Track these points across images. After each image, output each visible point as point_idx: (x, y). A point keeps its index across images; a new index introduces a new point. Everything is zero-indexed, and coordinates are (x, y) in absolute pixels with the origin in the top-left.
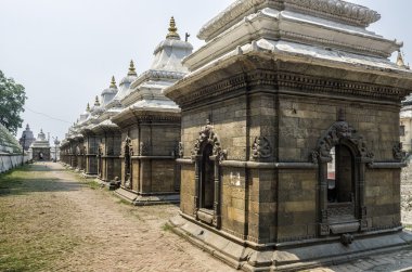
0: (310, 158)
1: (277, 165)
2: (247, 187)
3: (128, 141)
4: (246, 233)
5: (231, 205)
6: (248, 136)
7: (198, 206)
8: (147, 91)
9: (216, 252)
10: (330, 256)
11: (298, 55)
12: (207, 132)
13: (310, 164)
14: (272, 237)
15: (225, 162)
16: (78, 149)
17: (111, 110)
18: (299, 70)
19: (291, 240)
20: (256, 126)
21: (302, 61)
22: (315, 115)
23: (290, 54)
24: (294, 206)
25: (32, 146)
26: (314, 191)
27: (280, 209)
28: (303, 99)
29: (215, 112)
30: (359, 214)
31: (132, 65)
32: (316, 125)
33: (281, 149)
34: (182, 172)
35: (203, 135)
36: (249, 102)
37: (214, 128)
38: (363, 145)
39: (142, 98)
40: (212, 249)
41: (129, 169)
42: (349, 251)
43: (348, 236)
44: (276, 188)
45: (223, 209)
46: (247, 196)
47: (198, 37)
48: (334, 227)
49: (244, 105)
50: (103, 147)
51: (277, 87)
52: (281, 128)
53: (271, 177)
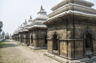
0: (82, 38)
1: (75, 40)
2: (67, 45)
3: (32, 34)
4: (67, 56)
5: (63, 49)
6: (67, 33)
7: (53, 50)
8: (37, 23)
9: (59, 61)
10: (87, 61)
11: (79, 14)
12: (55, 32)
13: (82, 39)
14: (74, 57)
15: (61, 39)
16: (17, 36)
17: (26, 27)
18: (79, 17)
19: (78, 57)
20: (69, 30)
21: (80, 15)
22: (82, 28)
23: (78, 13)
24: (79, 49)
25: (5, 36)
26: (83, 46)
27: (75, 50)
28: (80, 24)
29: (57, 27)
30: (92, 51)
31: (31, 17)
32: (82, 30)
33: (75, 36)
34: (48, 42)
35: (54, 33)
36: (67, 25)
37: (57, 31)
38: (93, 35)
39: (35, 24)
40: (58, 60)
41: (32, 41)
42: (91, 59)
43: (90, 56)
44: (74, 45)
45: (60, 50)
46: (67, 47)
47: (51, 10)
48: (87, 54)
49: (66, 26)
50: (25, 36)
51: (74, 21)
52: (75, 31)
53: (73, 42)
